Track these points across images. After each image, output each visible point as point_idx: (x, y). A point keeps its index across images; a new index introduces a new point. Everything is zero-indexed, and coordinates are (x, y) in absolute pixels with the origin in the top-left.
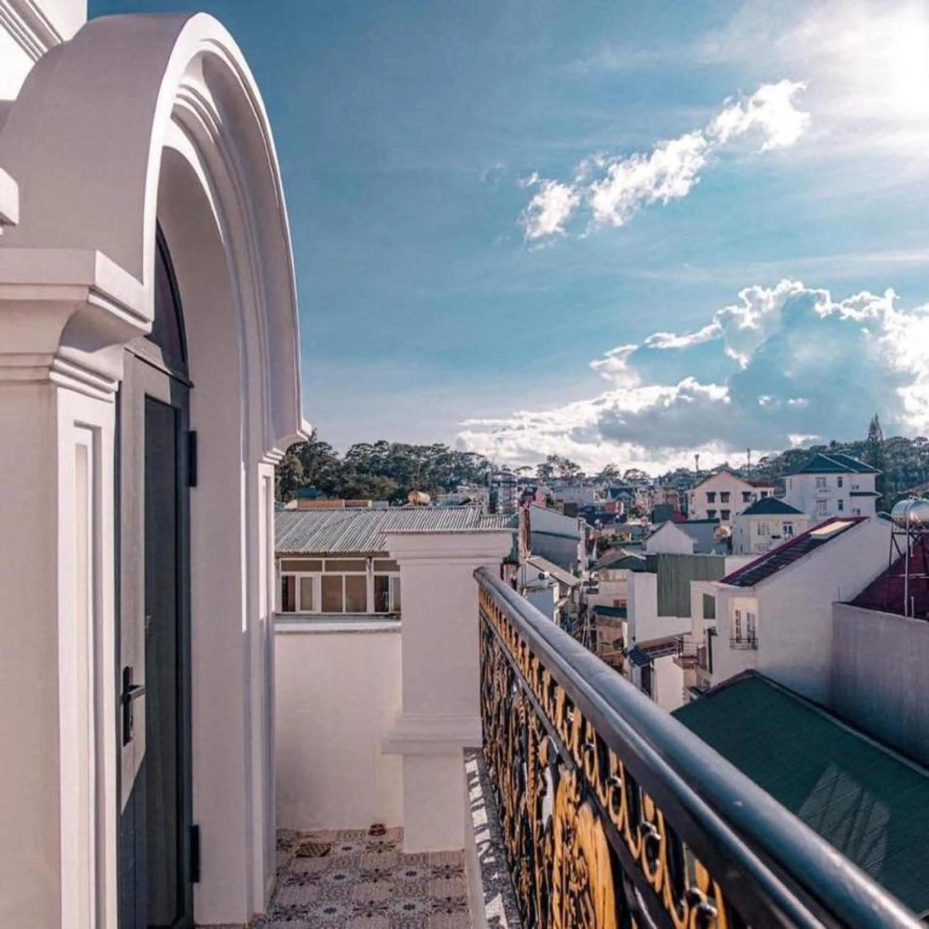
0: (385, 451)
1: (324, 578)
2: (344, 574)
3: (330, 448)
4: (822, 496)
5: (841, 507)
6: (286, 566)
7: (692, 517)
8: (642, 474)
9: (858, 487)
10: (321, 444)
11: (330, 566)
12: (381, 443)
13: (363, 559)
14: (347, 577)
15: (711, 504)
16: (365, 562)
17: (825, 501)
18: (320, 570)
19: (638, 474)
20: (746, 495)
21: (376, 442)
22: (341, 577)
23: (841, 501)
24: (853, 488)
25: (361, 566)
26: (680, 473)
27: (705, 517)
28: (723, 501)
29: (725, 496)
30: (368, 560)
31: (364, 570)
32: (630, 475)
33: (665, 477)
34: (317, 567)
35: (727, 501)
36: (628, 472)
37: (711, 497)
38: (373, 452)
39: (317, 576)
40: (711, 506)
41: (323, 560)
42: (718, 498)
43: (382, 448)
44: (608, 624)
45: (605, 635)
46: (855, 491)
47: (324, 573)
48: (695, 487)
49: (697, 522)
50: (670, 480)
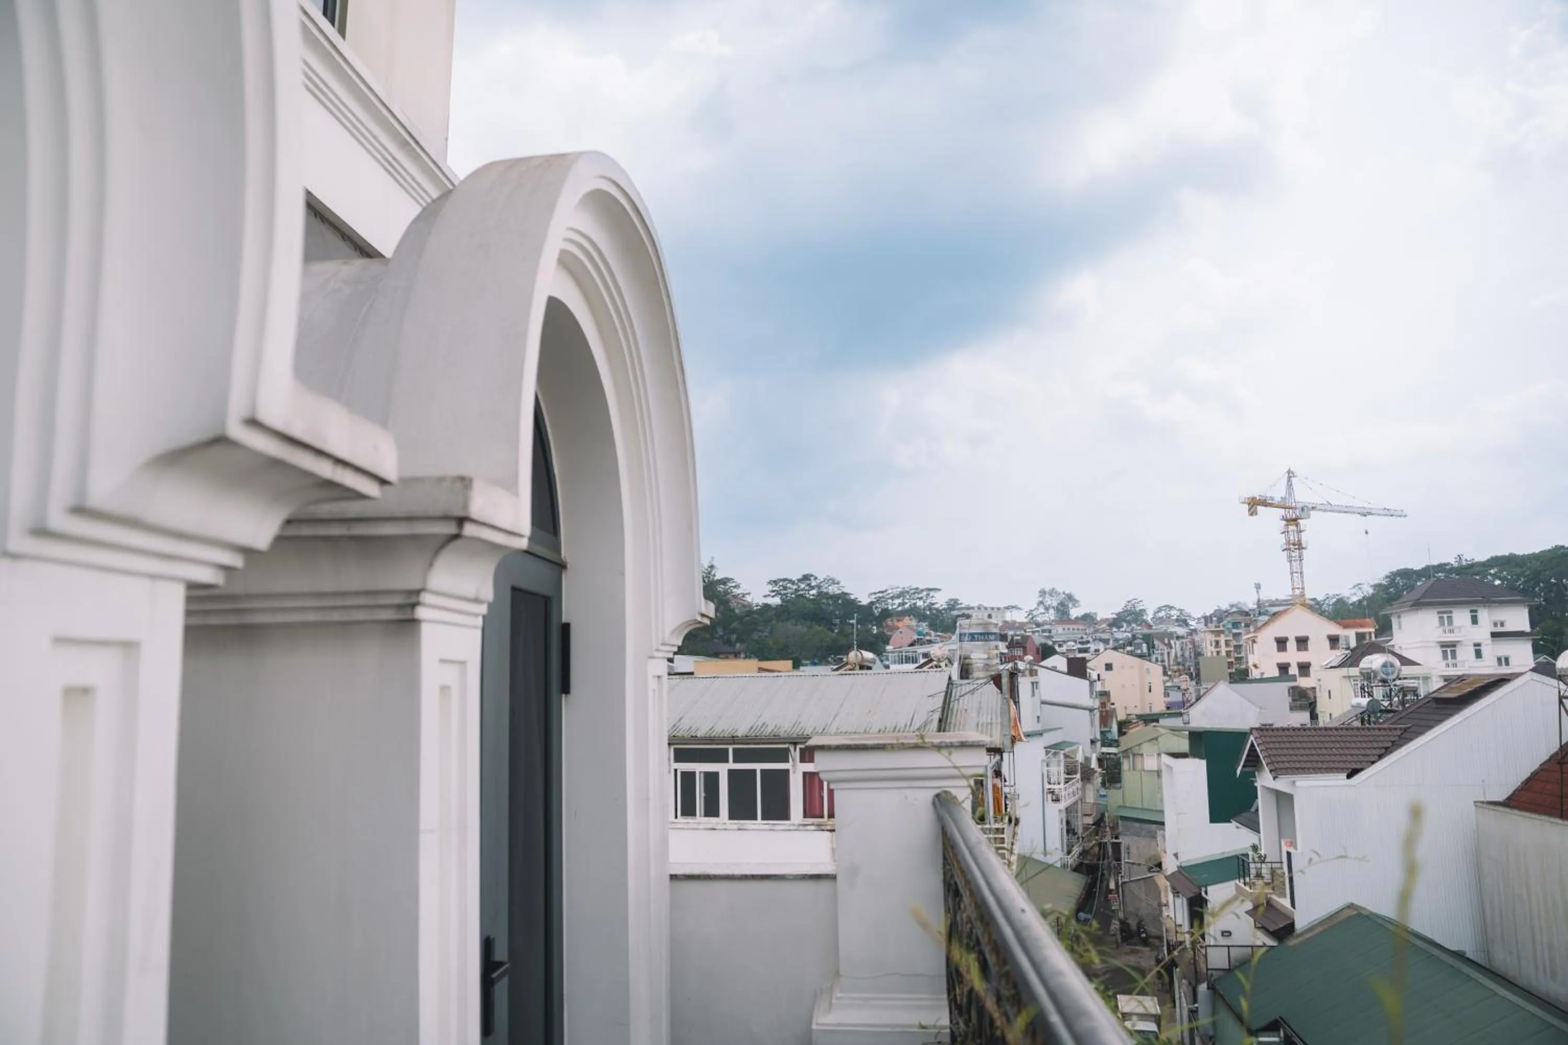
0: (813, 588)
1: (731, 773)
2: (758, 767)
3: (737, 586)
4: (1450, 638)
5: (1478, 654)
6: (681, 756)
7: (1255, 674)
8: (1178, 613)
9: (1502, 624)
10: (724, 581)
11: (740, 756)
12: (806, 578)
13: (786, 746)
14: (762, 771)
15: (1282, 654)
16: (788, 750)
17: (1455, 646)
18: (727, 761)
19: (1173, 612)
20: (1334, 641)
21: (800, 577)
22: (754, 771)
23: (1477, 645)
24: (1495, 625)
25: (783, 756)
26: (1234, 609)
27: (1276, 673)
28: (1299, 649)
29: (1302, 642)
30: (792, 748)
31: (787, 761)
32: (1162, 614)
33: (1211, 616)
34: (721, 757)
35: (1306, 649)
36: (1160, 609)
37: (1281, 643)
38: (797, 590)
39: (722, 769)
40: (1283, 658)
41: (731, 748)
42: (1292, 645)
43: (809, 585)
44: (1138, 835)
45: (1133, 850)
46: (1499, 629)
47: (732, 765)
48: (1258, 629)
49: (1262, 680)
50: (1220, 620)
